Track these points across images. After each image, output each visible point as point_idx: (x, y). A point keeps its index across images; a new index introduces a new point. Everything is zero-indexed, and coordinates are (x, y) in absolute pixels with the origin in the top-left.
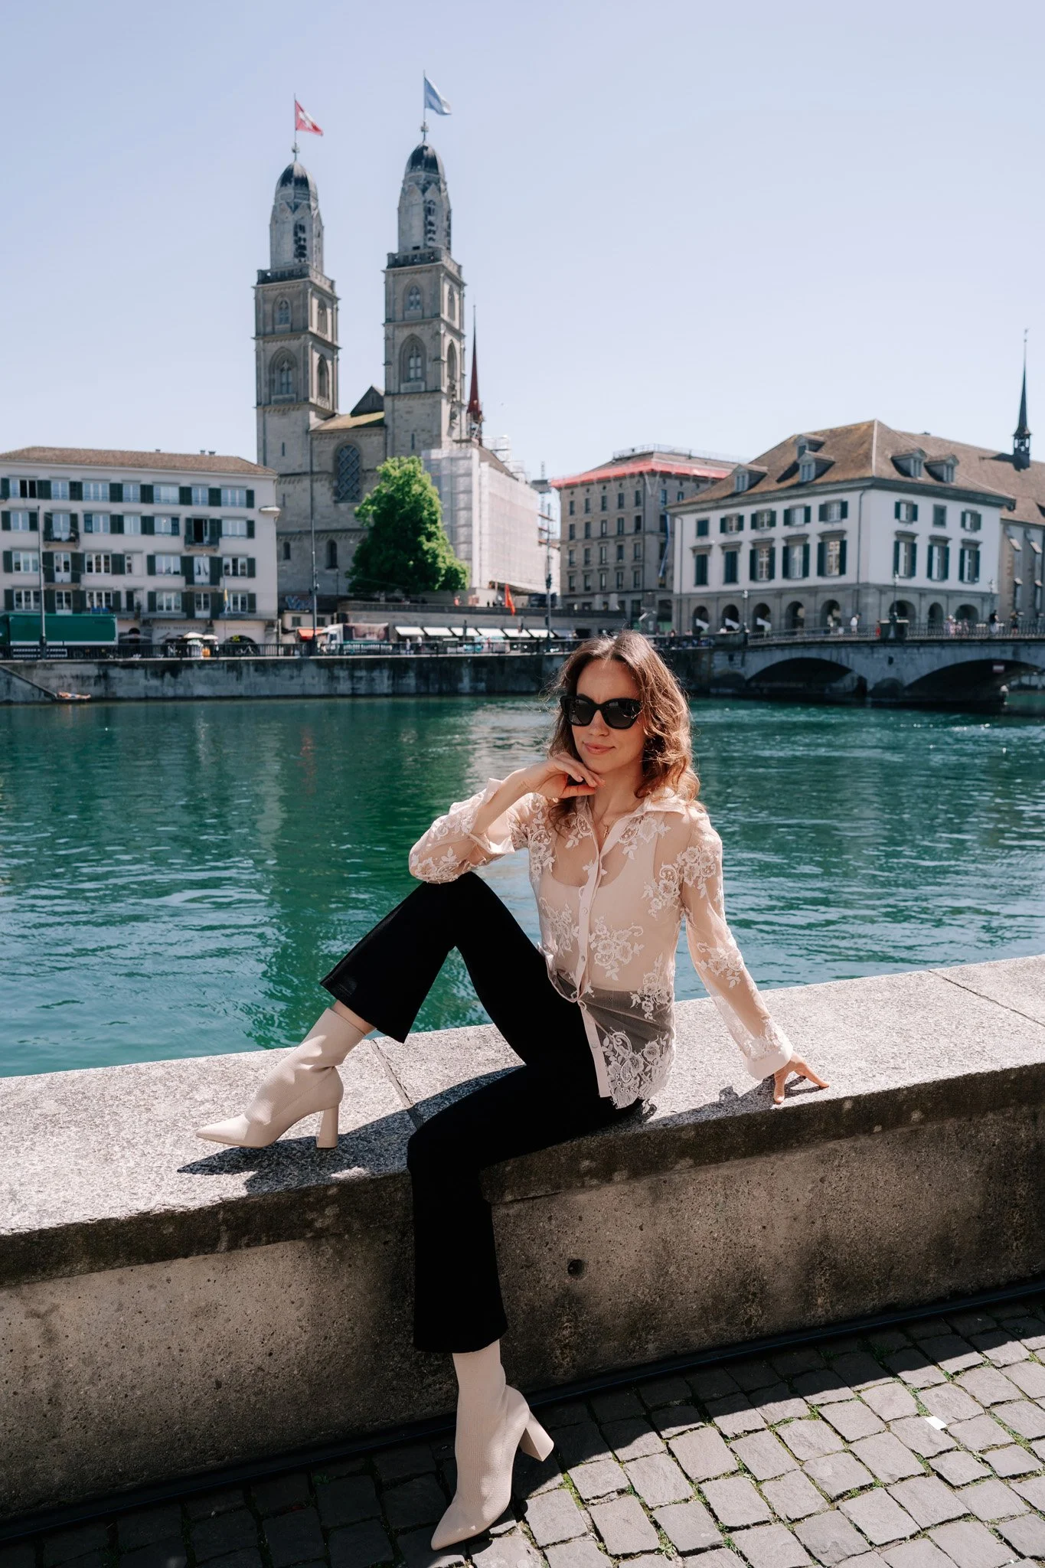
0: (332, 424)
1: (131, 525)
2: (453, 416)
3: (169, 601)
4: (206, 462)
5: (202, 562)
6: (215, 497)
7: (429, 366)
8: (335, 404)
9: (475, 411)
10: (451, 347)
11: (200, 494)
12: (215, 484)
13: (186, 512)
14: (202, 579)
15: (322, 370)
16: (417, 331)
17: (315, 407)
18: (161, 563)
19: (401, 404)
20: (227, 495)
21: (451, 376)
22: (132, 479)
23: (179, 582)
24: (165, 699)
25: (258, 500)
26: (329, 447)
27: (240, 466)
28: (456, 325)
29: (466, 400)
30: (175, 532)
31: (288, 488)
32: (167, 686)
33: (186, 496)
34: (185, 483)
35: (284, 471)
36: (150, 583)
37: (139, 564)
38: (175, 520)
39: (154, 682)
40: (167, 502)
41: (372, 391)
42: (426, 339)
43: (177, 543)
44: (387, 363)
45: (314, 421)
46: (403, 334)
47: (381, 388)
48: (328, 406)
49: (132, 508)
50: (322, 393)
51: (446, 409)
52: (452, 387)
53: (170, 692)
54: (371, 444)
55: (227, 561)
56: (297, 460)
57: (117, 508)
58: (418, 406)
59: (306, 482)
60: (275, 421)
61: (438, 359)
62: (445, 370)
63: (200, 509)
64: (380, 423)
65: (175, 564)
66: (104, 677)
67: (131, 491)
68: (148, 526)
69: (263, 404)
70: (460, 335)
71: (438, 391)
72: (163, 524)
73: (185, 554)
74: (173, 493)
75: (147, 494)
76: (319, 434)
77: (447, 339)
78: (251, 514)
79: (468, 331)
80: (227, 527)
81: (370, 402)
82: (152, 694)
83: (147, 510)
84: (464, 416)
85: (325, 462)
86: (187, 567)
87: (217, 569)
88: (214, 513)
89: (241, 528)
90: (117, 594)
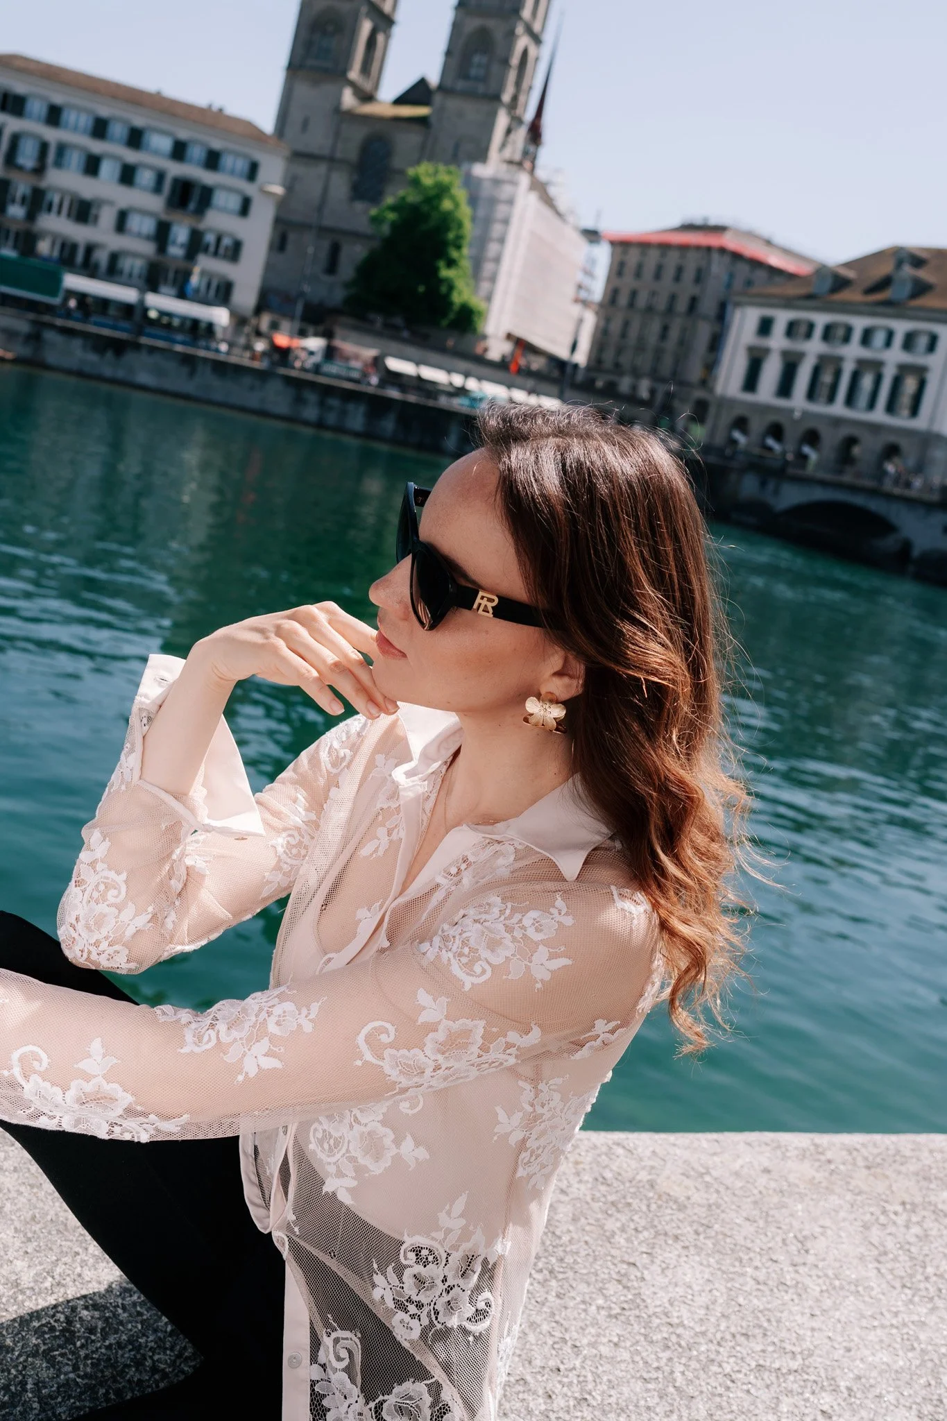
0: (368, 109)
1: (108, 170)
2: (509, 131)
3: (132, 267)
4: (211, 118)
5: (181, 234)
6: (212, 160)
7: (495, 68)
8: (377, 86)
9: (535, 133)
10: (525, 53)
11: (196, 153)
12: (216, 144)
13: (176, 170)
14: (176, 251)
15: (371, 43)
16: (491, 23)
17: (352, 84)
18: (134, 223)
19: (453, 104)
20: (227, 161)
21: (518, 84)
22: (123, 117)
23: (149, 249)
24: (100, 378)
25: (262, 174)
26: (357, 135)
27: (250, 132)
28: (537, 27)
29: (529, 116)
30: (158, 189)
31: (301, 169)
32: (107, 366)
33: (179, 151)
34: (183, 135)
35: (300, 147)
36: (115, 242)
37: (107, 217)
38: (160, 176)
39: (92, 357)
40: (156, 153)
41: (422, 83)
42: (498, 35)
43: (156, 203)
44: (449, 53)
45: (348, 99)
46: (473, 24)
47: (434, 79)
48: (367, 86)
49: (114, 150)
50: (366, 69)
51: (502, 120)
52: (515, 98)
53: (108, 371)
54: (407, 141)
55: (210, 238)
56: (318, 140)
57: (97, 147)
58: (472, 111)
59: (322, 168)
60: (303, 90)
61: (505, 62)
62: (512, 76)
63: (192, 170)
64: (422, 121)
65: (148, 226)
66: (34, 338)
67: (118, 130)
68: (128, 175)
69: (295, 68)
70: (537, 39)
71: (496, 98)
72: (145, 177)
73: (164, 217)
74: (165, 144)
75: (135, 138)
76: (351, 116)
77: (523, 42)
78: (250, 189)
79: (548, 38)
80: (220, 198)
81: (418, 93)
82: (87, 369)
83: (131, 156)
84: (521, 134)
85: (350, 149)
86: (162, 234)
87: (196, 245)
88: (208, 178)
89: (234, 202)
90: (74, 247)
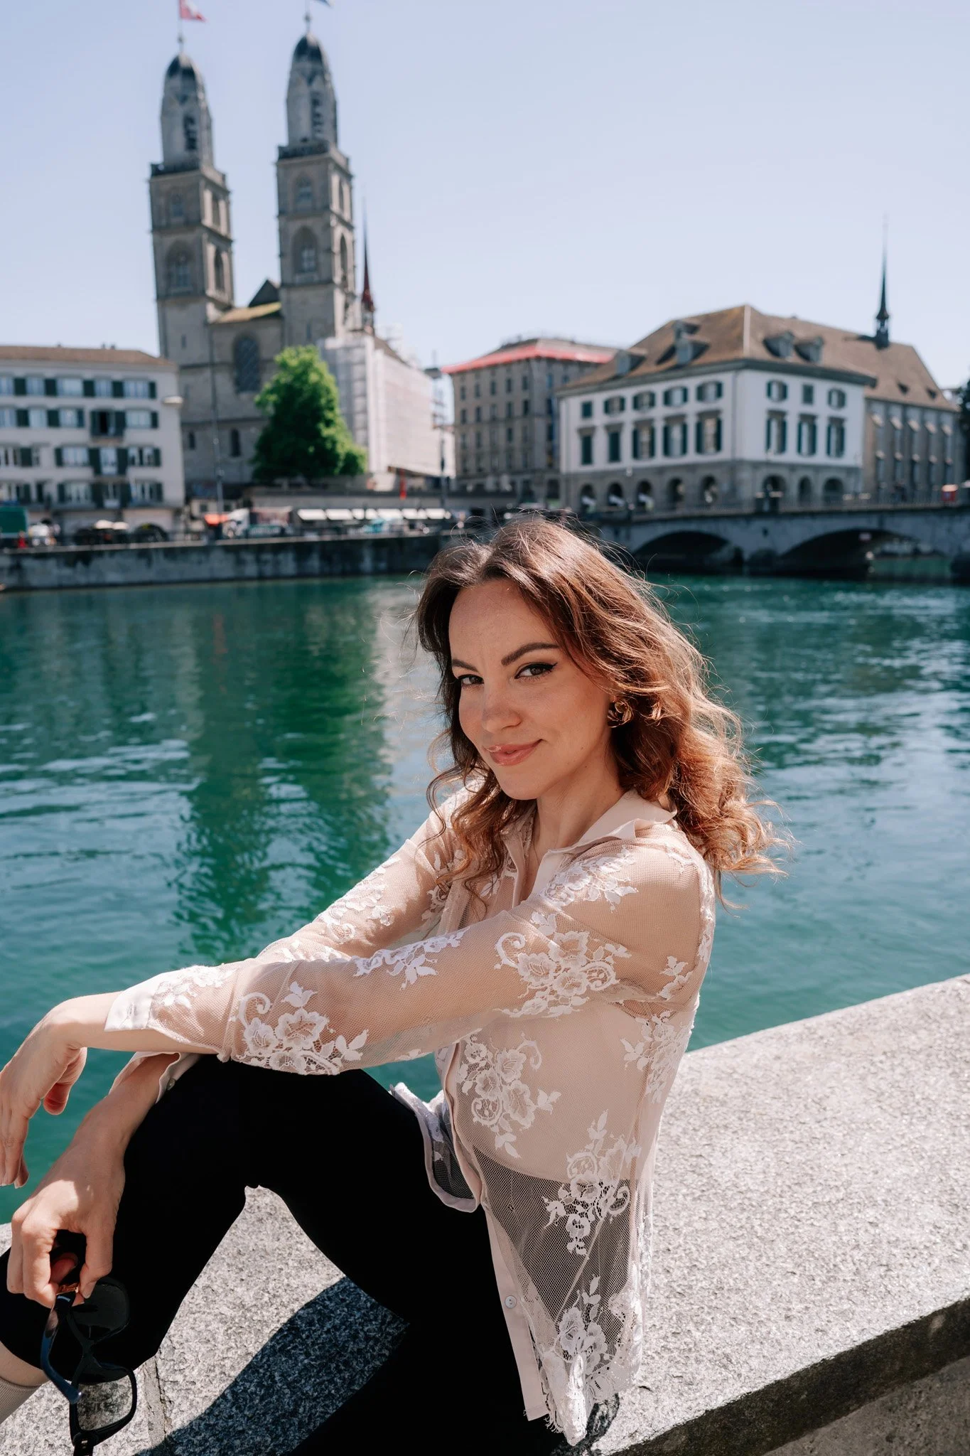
0: (230, 316)
1: (37, 418)
2: (346, 306)
3: (78, 492)
4: (107, 356)
5: (109, 455)
6: (118, 389)
7: (322, 258)
8: (232, 296)
9: (368, 302)
10: (343, 240)
11: (103, 387)
12: (118, 376)
13: (90, 405)
14: (109, 469)
15: (218, 263)
16: (309, 222)
17: (212, 300)
18: (69, 455)
19: (296, 295)
20: (130, 387)
21: (344, 266)
22: (36, 374)
23: (87, 473)
24: (78, 587)
25: (161, 391)
26: (228, 339)
27: (141, 359)
28: (346, 216)
29: (359, 289)
30: (81, 423)
31: (190, 379)
32: (79, 575)
33: (89, 389)
34: (88, 375)
35: (185, 361)
36: (58, 475)
37: (47, 457)
38: (80, 413)
39: (67, 572)
40: (71, 395)
41: (267, 285)
42: (317, 229)
43: (83, 436)
44: (282, 255)
45: (212, 313)
46: (295, 226)
47: (276, 279)
48: (225, 298)
49: (36, 401)
50: (220, 285)
51: (339, 299)
52: (344, 278)
53: (82, 580)
54: (269, 334)
55: (133, 452)
56: (198, 352)
57: (22, 402)
58: (313, 296)
59: (207, 373)
60: (174, 314)
61: (329, 251)
62: (337, 261)
63: (104, 402)
64: (276, 315)
65: (82, 456)
66: (16, 568)
67: (35, 385)
68: (53, 419)
69: (163, 298)
70: (349, 226)
71: (330, 281)
72: (68, 417)
73: (93, 445)
74: (77, 386)
75: (51, 388)
76: (218, 326)
77: (339, 231)
78: (154, 405)
79: (358, 222)
80: (132, 419)
81: (267, 294)
82: (65, 582)
83: (52, 403)
84: (357, 306)
85: (225, 352)
86: (94, 459)
87: (124, 460)
88: (118, 404)
89: (145, 419)
90: (27, 487)
